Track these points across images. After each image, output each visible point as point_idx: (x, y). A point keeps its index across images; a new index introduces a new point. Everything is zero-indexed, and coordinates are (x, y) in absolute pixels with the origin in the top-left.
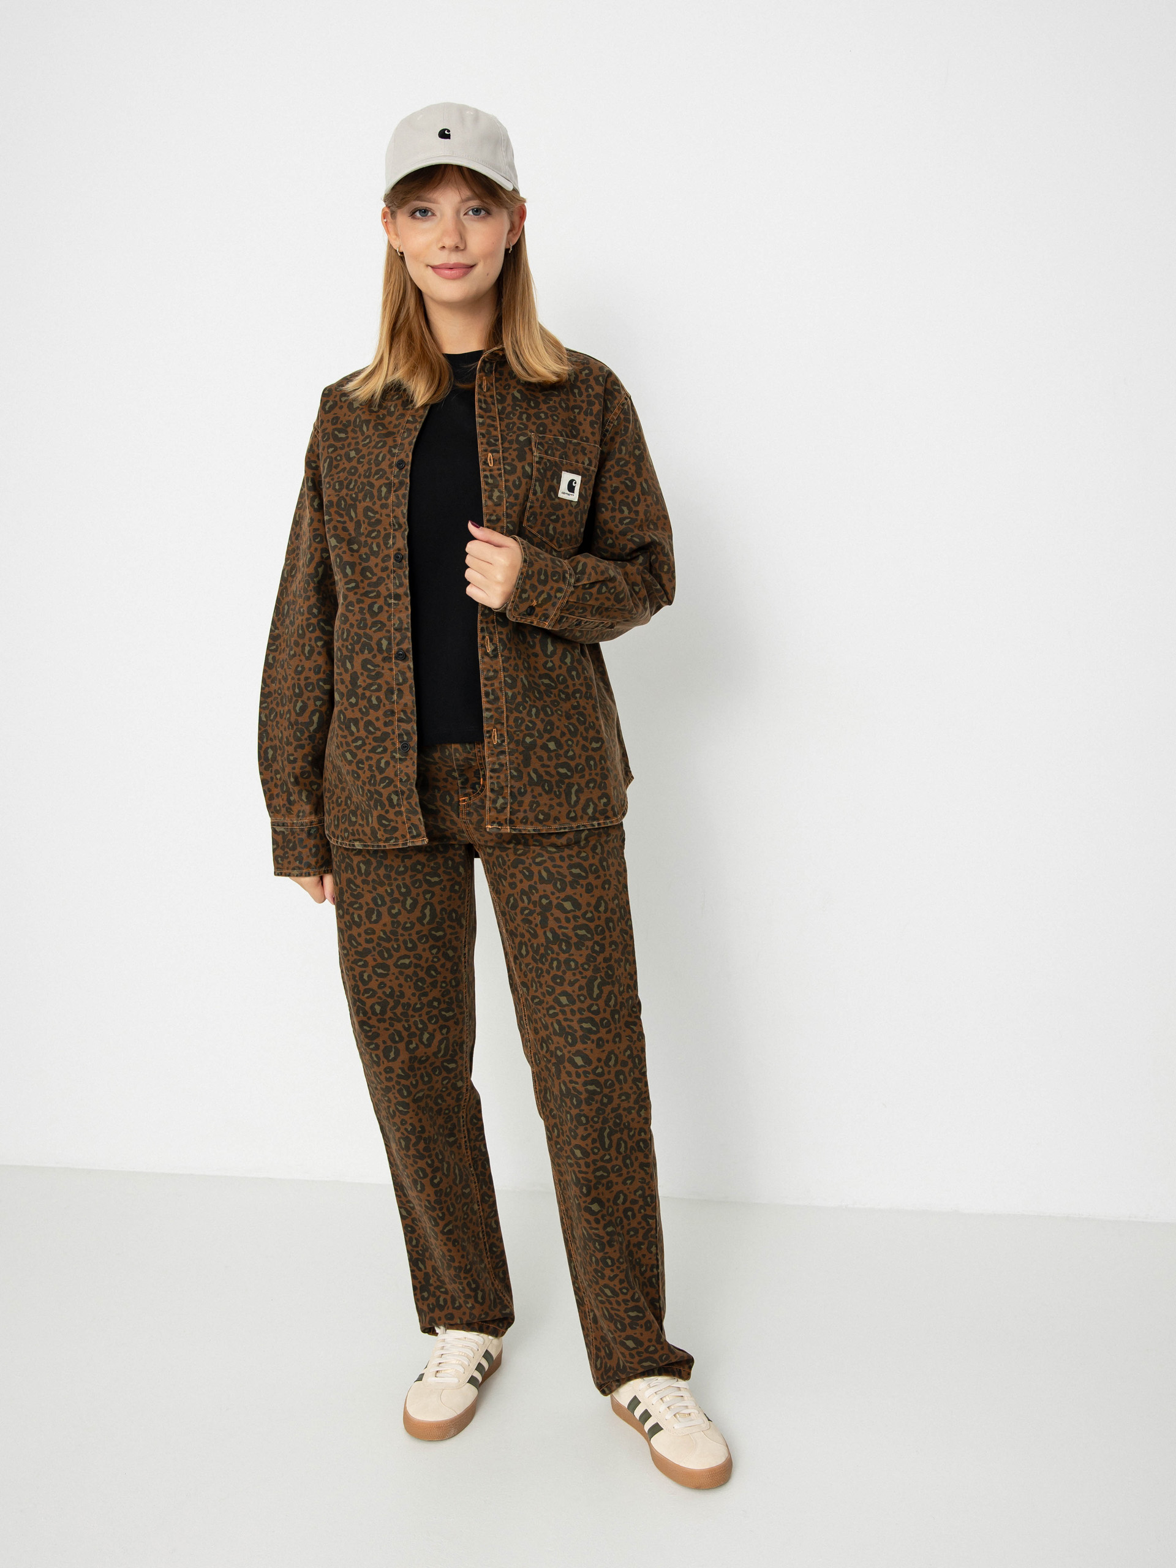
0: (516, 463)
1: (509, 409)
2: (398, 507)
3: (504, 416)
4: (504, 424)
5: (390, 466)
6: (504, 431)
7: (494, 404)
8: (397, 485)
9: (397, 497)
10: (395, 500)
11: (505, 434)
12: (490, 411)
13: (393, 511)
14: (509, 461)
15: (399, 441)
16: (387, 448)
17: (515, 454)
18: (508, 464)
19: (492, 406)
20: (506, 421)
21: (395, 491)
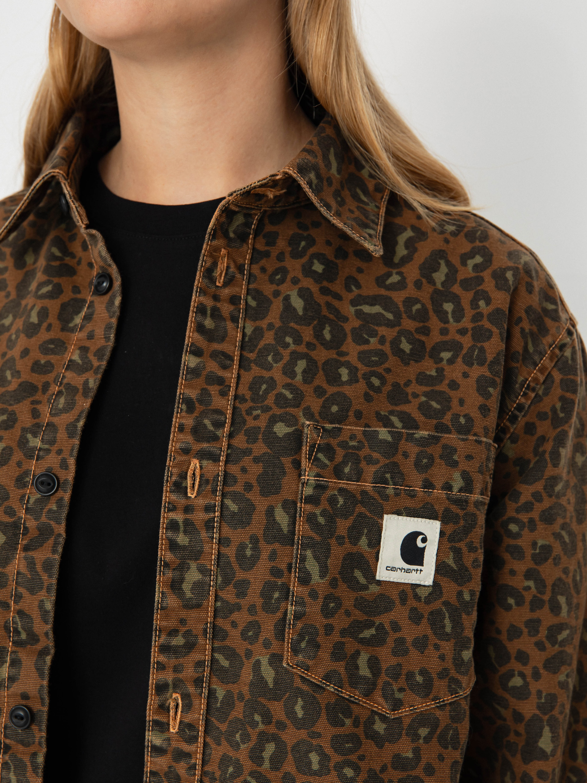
0: (254, 496)
1: (269, 338)
2: (32, 591)
3: (252, 356)
4: (247, 377)
5: (20, 482)
6: (243, 400)
7: (234, 319)
8: (33, 533)
9: (31, 564)
10: (24, 570)
11: (243, 407)
12: (223, 339)
13: (18, 597)
14: (238, 488)
15: (46, 418)
16: (17, 431)
17: (256, 469)
18: (236, 498)
19: (230, 325)
20: (256, 370)
21: (26, 549)
